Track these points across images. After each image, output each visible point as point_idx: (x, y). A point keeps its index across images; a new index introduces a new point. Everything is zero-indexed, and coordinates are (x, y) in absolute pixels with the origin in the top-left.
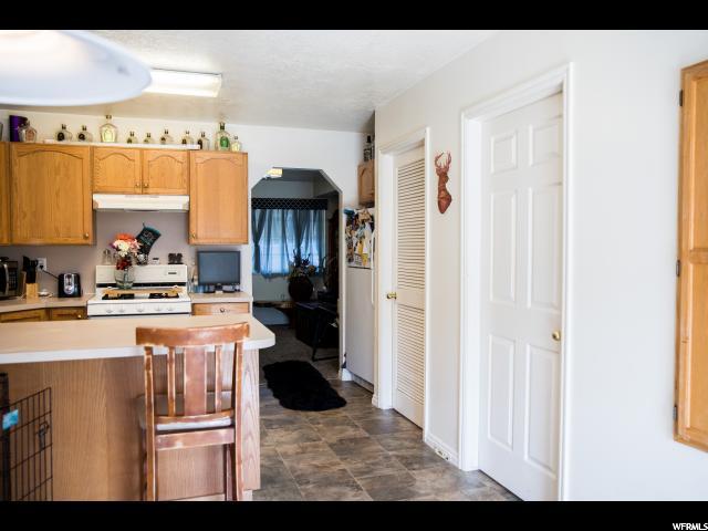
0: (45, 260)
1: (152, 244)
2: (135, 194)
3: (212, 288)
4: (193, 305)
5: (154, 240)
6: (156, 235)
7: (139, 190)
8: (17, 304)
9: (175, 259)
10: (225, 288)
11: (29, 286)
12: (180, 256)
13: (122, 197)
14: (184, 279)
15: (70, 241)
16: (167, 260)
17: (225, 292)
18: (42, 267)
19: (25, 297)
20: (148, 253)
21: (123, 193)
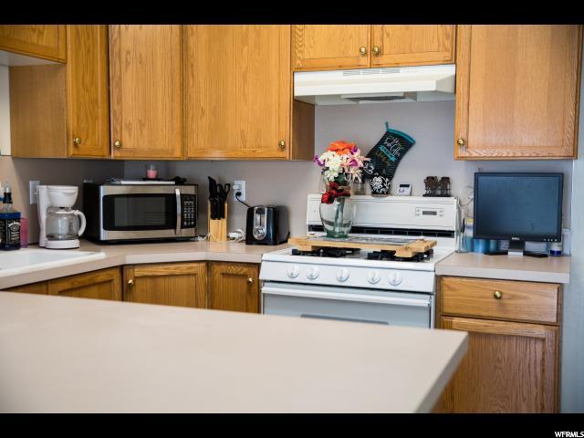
0: (243, 184)
1: (399, 159)
2: (359, 67)
3: (504, 245)
4: (439, 279)
5: (403, 153)
6: (405, 144)
7: (365, 61)
8: (196, 250)
9: (437, 187)
10: (530, 246)
11: (213, 224)
12: (446, 180)
13: (339, 75)
14: (451, 224)
15: (261, 153)
16: (422, 189)
17: (527, 254)
18: (239, 194)
19: (208, 239)
20: (391, 177)
21: (340, 68)
